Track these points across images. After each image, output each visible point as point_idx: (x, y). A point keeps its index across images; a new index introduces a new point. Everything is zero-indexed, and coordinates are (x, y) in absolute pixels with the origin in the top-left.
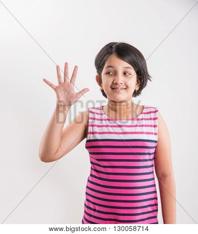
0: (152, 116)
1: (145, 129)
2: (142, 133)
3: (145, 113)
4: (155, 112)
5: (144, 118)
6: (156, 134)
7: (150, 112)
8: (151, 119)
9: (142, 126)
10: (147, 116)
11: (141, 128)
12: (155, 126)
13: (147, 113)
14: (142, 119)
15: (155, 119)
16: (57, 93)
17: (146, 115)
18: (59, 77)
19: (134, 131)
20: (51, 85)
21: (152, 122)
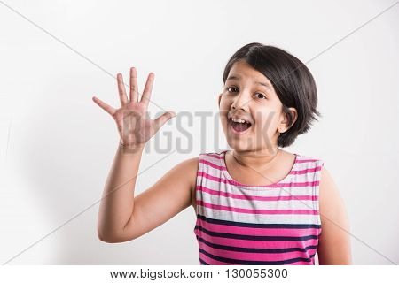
0: (310, 177)
1: (295, 205)
2: (289, 212)
3: (296, 173)
4: (315, 170)
5: (294, 181)
6: (315, 213)
7: (306, 171)
8: (306, 184)
9: (290, 198)
10: (301, 179)
11: (287, 202)
12: (314, 198)
13: (300, 172)
14: (290, 185)
15: (314, 184)
16: (118, 122)
17: (298, 175)
18: (121, 93)
19: (273, 209)
20: (106, 109)
21: (309, 191)
